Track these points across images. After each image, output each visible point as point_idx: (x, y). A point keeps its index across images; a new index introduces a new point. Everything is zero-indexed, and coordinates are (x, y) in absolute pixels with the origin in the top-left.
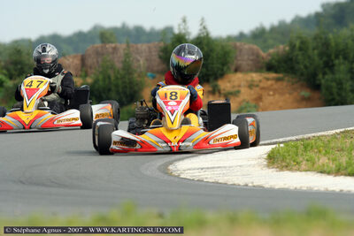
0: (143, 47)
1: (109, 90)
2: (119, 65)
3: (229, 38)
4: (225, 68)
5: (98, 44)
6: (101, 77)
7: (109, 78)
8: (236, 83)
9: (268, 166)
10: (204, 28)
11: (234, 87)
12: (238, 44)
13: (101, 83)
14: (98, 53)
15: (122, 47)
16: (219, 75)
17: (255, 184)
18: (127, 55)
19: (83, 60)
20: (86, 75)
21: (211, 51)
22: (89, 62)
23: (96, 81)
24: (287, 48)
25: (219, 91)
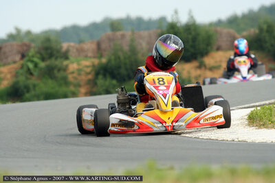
0: (145, 33)
1: (119, 67)
2: (126, 48)
3: (211, 25)
4: (209, 48)
5: (109, 32)
6: (113, 57)
7: (119, 58)
8: (218, 59)
9: (249, 125)
10: (192, 17)
11: (216, 62)
12: (219, 29)
13: (113, 62)
14: (110, 39)
15: (128, 34)
16: (205, 53)
17: (240, 139)
18: (132, 40)
19: (99, 45)
20: (101, 56)
21: (198, 34)
22: (103, 46)
23: (109, 61)
24: (257, 31)
25: (205, 66)
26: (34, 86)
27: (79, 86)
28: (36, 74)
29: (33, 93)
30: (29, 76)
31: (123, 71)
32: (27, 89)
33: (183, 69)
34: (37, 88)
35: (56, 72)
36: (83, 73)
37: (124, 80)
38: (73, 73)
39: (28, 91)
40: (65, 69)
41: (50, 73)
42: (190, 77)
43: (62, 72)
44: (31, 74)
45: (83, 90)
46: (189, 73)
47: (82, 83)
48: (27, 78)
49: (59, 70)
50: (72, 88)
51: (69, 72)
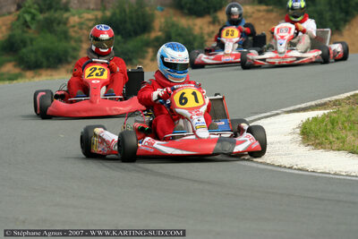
6: (118, 11)
7: (125, 11)
13: (118, 16)
16: (218, 7)
20: (105, 9)
23: (114, 14)
25: (219, 22)
26: (32, 40)
27: (81, 41)
28: (33, 27)
29: (30, 48)
30: (25, 29)
31: (129, 26)
32: (24, 43)
33: (195, 25)
34: (34, 43)
35: (55, 25)
36: (84, 27)
37: (130, 36)
38: (74, 27)
39: (25, 46)
40: (65, 22)
41: (48, 26)
42: (202, 33)
43: (61, 25)
44: (28, 27)
45: (85, 46)
46: (201, 28)
47: (83, 38)
48: (24, 32)
49: (59, 23)
50: (73, 44)
51: (68, 25)
